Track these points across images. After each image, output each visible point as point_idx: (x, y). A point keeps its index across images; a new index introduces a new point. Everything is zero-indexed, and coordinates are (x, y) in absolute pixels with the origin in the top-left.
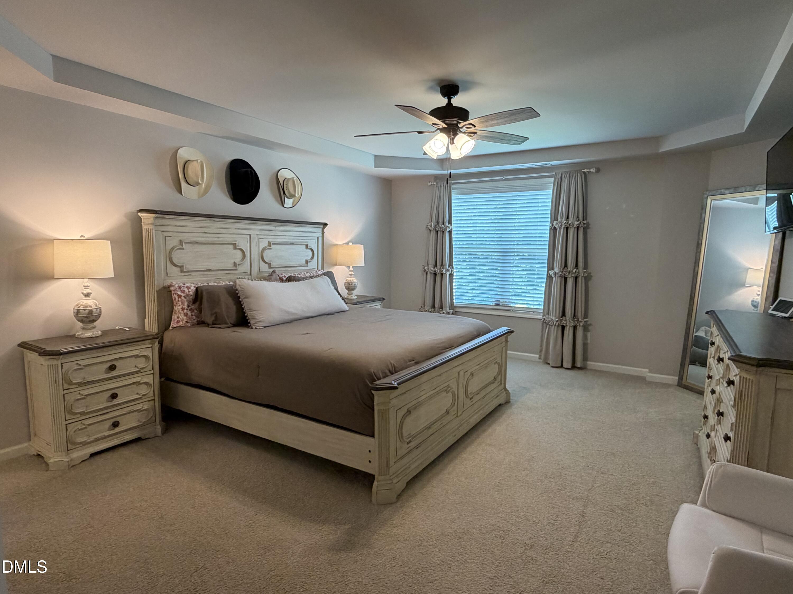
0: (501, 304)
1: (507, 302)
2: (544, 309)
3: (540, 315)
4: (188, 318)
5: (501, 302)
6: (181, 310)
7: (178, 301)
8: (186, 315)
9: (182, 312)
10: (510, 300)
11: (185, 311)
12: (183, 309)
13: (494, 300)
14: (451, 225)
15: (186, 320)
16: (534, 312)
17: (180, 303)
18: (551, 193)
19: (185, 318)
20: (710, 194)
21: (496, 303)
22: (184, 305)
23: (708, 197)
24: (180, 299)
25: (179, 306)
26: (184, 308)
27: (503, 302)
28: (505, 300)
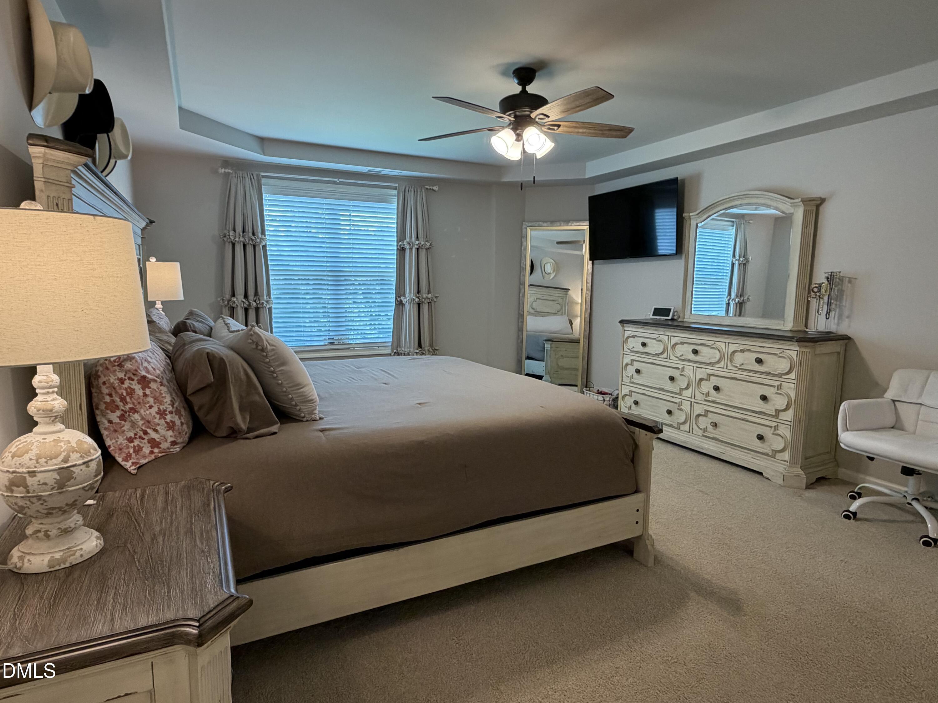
0: (336, 342)
1: (343, 339)
2: (393, 342)
3: (388, 349)
4: (176, 433)
5: (336, 340)
6: (158, 416)
7: (145, 395)
8: (171, 426)
9: (163, 421)
10: (347, 337)
11: (169, 418)
12: (162, 414)
13: (327, 338)
14: (265, 236)
15: (170, 439)
16: (378, 347)
17: (151, 400)
18: (396, 207)
19: (170, 433)
20: (530, 224)
21: (330, 341)
22: (161, 403)
23: (528, 228)
24: (148, 391)
25: (151, 407)
26: (165, 411)
27: (338, 339)
28: (340, 337)
